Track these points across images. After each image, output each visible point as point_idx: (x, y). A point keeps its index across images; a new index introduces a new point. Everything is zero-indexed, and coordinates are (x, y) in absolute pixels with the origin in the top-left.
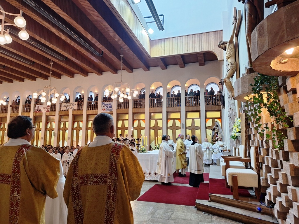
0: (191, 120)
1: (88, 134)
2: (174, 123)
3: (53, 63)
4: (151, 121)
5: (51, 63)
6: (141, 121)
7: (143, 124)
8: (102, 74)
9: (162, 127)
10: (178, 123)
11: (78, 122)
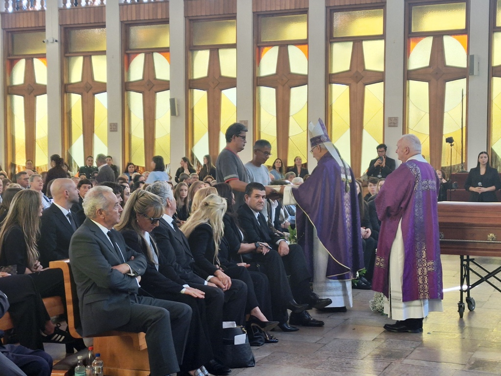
1: (69, 113)
2: (438, 51)
4: (337, 48)
7: (298, 62)
11: (30, 61)
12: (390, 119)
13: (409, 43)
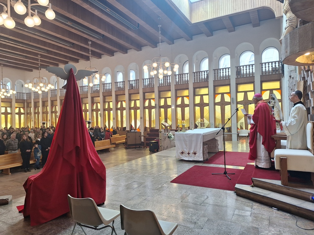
3: (91, 43)
5: (90, 43)
6: (184, 98)
8: (141, 50)
9: (209, 104)
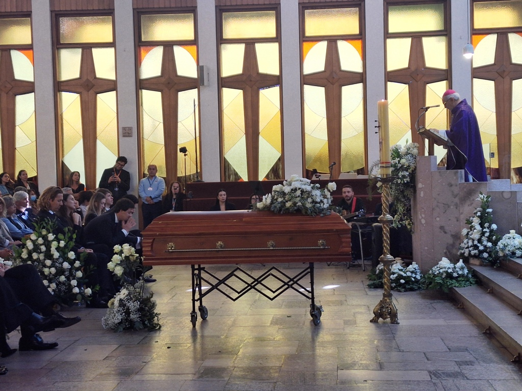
0: (242, 47)
10: (186, 65)
12: (124, 129)
13: (140, 51)
